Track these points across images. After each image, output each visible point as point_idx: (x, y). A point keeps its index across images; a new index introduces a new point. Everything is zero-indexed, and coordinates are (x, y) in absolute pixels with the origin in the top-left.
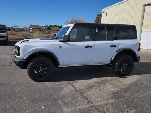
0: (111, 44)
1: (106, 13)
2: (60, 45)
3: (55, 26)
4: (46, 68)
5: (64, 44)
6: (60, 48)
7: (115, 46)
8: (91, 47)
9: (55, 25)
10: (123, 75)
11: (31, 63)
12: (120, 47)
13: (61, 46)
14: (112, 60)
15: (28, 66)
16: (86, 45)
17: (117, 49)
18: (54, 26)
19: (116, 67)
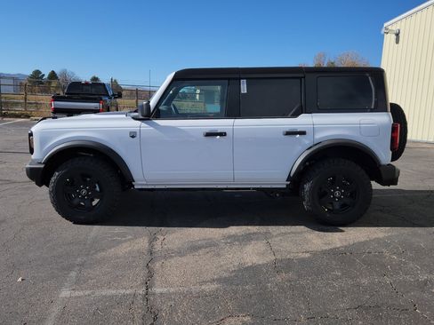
0: (288, 128)
1: (397, 35)
4: (98, 189)
5: (143, 124)
6: (133, 137)
7: (303, 133)
8: (223, 134)
11: (57, 174)
12: (320, 136)
13: (135, 133)
15: (51, 182)
16: (208, 130)
17: (306, 141)
19: (307, 198)
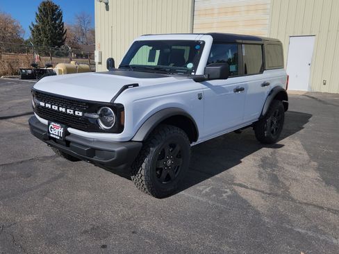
0: (263, 81)
1: (107, 4)
2: (199, 91)
6: (200, 98)
7: (268, 84)
8: (242, 89)
11: (153, 150)
13: (201, 94)
14: (263, 114)
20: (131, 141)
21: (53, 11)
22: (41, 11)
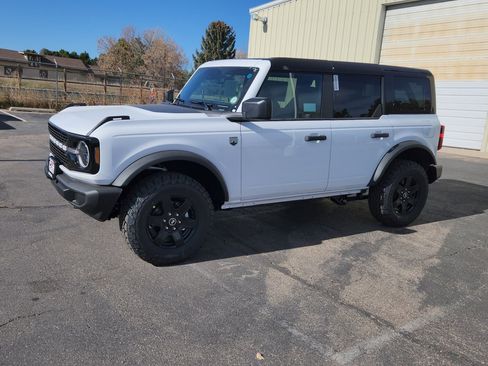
0: (375, 130)
1: (265, 23)
2: (234, 134)
3: (61, 54)
4: (187, 215)
5: (243, 128)
6: (234, 144)
7: (386, 135)
8: (323, 138)
9: (62, 51)
10: (401, 226)
11: (139, 199)
12: (397, 138)
14: (375, 179)
15: (130, 212)
16: (310, 133)
17: (388, 144)
18: (57, 54)
20: (111, 185)
21: (224, 34)
22: (209, 35)
